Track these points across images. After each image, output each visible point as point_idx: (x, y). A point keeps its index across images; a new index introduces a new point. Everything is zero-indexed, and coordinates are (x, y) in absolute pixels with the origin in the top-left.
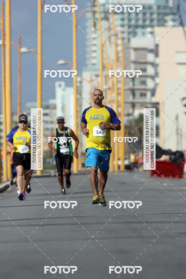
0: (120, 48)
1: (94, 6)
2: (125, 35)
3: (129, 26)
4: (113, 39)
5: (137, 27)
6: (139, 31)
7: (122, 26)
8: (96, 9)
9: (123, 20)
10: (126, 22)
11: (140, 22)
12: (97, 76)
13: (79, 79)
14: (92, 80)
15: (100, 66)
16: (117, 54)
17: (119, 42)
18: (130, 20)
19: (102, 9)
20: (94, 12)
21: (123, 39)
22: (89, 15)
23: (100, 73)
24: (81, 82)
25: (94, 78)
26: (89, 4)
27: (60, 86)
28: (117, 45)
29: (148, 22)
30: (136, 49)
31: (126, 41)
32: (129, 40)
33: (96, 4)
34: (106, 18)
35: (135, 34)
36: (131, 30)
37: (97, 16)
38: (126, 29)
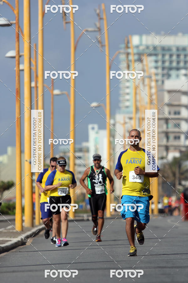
0: (153, 91)
1: (128, 47)
2: (159, 77)
3: (163, 68)
4: (147, 81)
5: (171, 69)
6: (173, 73)
7: (156, 68)
8: (130, 51)
9: (156, 61)
10: (160, 64)
11: (174, 64)
12: (131, 118)
13: (112, 122)
14: (125, 123)
15: (133, 109)
16: (151, 96)
17: (153, 84)
18: (164, 62)
19: (135, 51)
20: (128, 54)
21: (157, 81)
22: (123, 57)
23: (133, 115)
24: (114, 125)
25: (127, 120)
26: (123, 46)
27: (93, 128)
28: (151, 88)
29: (182, 64)
30: (169, 92)
31: (160, 83)
32: (163, 82)
33: (130, 45)
34: (140, 60)
35: (169, 76)
36: (165, 71)
37: (131, 57)
38: (160, 71)
